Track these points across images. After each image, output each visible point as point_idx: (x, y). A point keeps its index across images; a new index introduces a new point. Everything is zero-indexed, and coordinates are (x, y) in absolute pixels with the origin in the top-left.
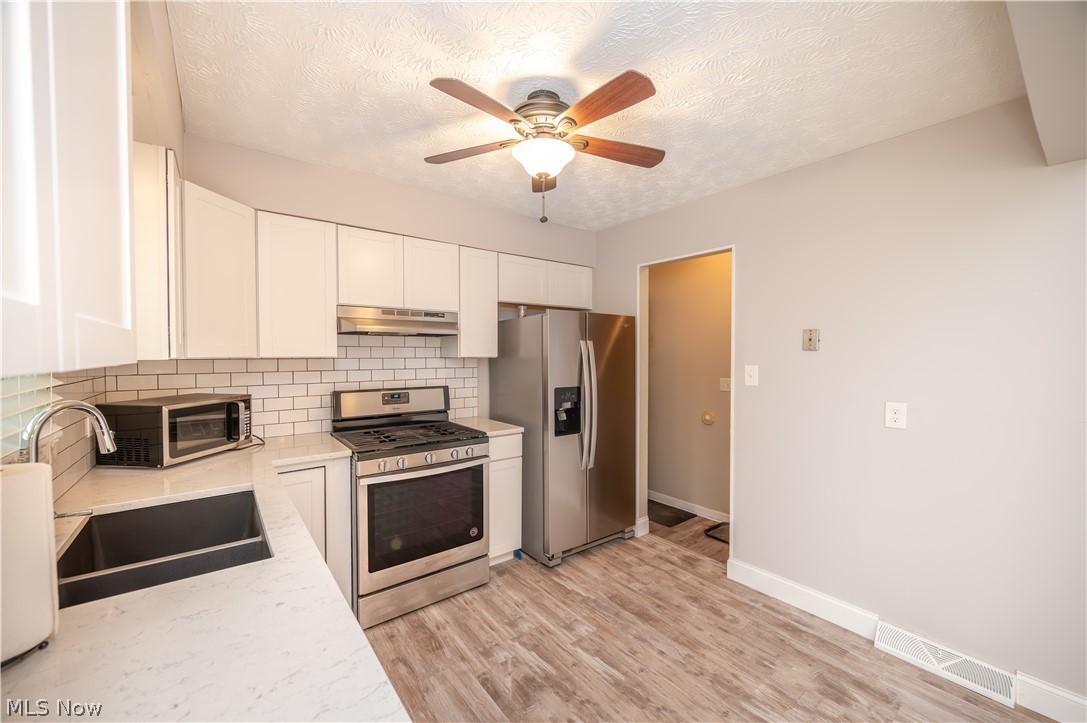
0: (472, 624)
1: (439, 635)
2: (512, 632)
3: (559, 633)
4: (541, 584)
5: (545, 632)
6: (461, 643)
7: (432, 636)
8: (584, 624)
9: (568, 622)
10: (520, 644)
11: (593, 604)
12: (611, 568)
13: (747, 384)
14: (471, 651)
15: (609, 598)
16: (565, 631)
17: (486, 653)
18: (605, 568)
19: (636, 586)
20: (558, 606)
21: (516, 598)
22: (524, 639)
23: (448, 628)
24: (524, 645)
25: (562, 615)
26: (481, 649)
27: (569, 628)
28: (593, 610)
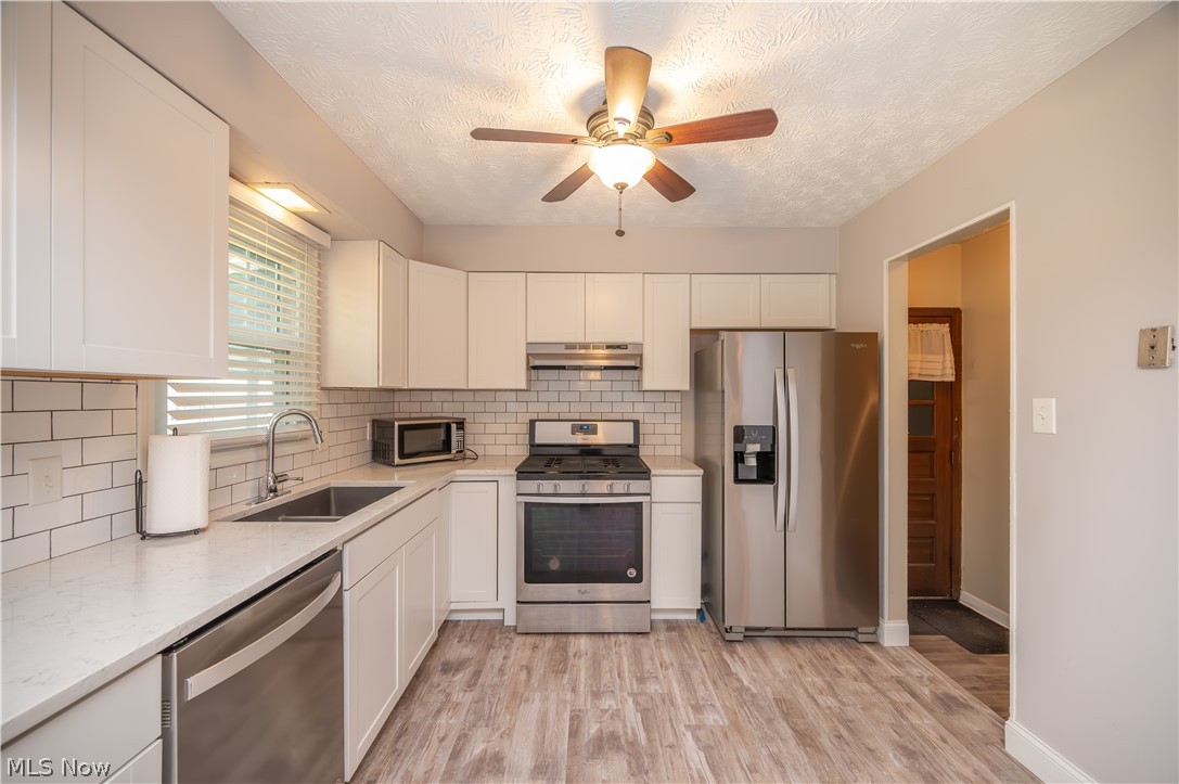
0: (606, 665)
1: (572, 661)
2: (635, 686)
3: (682, 709)
4: (704, 655)
5: (668, 702)
6: (583, 676)
7: (565, 661)
8: (719, 713)
9: (701, 702)
10: (634, 701)
11: (748, 698)
12: (808, 669)
13: (1035, 430)
14: (586, 686)
15: (775, 699)
16: (690, 710)
17: (596, 695)
18: (800, 666)
19: (828, 701)
20: (704, 683)
21: (666, 657)
22: (641, 699)
23: (583, 659)
24: (636, 703)
25: (701, 692)
26: (595, 689)
27: (697, 709)
28: (742, 704)
